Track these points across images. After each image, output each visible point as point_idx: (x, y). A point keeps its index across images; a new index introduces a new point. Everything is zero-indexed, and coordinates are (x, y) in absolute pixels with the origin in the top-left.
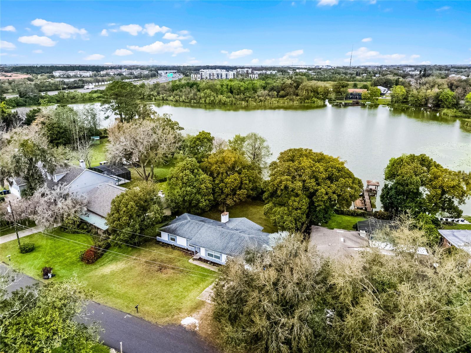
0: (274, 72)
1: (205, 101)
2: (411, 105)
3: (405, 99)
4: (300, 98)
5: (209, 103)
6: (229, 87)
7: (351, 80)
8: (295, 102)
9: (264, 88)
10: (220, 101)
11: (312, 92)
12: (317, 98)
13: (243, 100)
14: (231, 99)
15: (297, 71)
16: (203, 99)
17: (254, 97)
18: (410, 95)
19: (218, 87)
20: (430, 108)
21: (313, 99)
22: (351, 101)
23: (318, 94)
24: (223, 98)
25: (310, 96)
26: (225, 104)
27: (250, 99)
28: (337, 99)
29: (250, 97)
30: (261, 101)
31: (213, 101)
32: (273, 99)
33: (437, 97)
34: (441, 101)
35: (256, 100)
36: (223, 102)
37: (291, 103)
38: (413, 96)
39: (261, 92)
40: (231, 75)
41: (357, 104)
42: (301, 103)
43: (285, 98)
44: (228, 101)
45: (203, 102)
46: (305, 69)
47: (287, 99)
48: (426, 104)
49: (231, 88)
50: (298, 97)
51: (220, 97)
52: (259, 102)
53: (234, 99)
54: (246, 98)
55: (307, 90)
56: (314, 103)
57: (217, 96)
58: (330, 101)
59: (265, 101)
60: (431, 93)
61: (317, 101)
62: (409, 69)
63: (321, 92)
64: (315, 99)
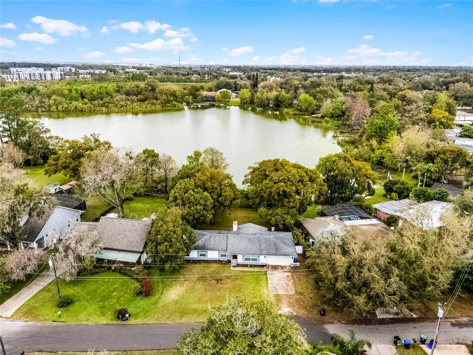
0: (104, 72)
1: (57, 108)
2: (257, 106)
3: (251, 100)
4: (160, 102)
5: (63, 111)
6: (79, 92)
7: (188, 80)
8: (157, 106)
9: (118, 91)
10: (76, 108)
11: (170, 96)
12: (176, 101)
13: (102, 106)
14: (88, 105)
15: (127, 70)
16: (55, 107)
17: (114, 103)
18: (255, 98)
19: (66, 92)
20: (272, 108)
21: (173, 102)
22: (207, 104)
23: (176, 97)
24: (79, 104)
25: (170, 100)
26: (83, 111)
27: (110, 105)
28: (194, 102)
29: (109, 103)
30: (122, 106)
31: (67, 108)
32: (135, 104)
33: (277, 98)
34: (280, 102)
35: (117, 105)
36: (80, 109)
37: (153, 108)
38: (258, 98)
39: (119, 97)
40: (57, 75)
41: (213, 106)
42: (163, 107)
43: (146, 103)
44: (86, 108)
45: (55, 110)
46: (134, 68)
47: (148, 103)
48: (268, 104)
49: (82, 92)
50: (159, 101)
51: (75, 103)
52: (121, 107)
53: (92, 106)
54: (104, 103)
55: (165, 94)
56: (175, 106)
57: (71, 103)
58: (188, 104)
59: (126, 106)
60: (272, 95)
61: (178, 105)
62: (227, 70)
63: (179, 96)
64: (176, 103)
